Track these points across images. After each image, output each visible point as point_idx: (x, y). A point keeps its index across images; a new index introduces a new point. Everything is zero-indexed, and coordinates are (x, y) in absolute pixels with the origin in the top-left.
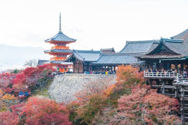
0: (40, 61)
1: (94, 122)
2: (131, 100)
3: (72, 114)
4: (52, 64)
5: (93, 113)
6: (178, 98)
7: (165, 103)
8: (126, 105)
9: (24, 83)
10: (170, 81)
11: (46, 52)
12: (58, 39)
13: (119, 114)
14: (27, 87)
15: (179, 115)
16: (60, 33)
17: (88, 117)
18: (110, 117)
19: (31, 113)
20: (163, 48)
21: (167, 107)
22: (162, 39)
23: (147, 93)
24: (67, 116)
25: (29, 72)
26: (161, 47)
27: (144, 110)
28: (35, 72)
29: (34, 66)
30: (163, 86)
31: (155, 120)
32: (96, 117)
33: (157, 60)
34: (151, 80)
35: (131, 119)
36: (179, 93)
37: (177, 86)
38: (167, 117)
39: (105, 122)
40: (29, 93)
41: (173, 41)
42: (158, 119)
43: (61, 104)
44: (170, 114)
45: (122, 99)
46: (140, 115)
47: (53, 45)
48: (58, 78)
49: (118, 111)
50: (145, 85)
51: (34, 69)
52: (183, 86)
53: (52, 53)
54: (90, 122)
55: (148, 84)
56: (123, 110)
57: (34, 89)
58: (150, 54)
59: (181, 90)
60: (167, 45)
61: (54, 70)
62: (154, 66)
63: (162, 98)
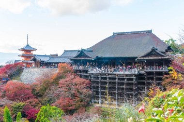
0: (16, 61)
1: (46, 94)
2: (66, 81)
3: (34, 90)
4: (23, 62)
5: (45, 89)
6: (90, 80)
7: (84, 83)
8: (63, 84)
9: (5, 73)
10: (86, 71)
11: (19, 56)
12: (27, 49)
13: (60, 89)
14: (7, 76)
15: (91, 89)
16: (28, 45)
17: (42, 91)
18: (54, 91)
19: (9, 90)
20: (83, 54)
21: (84, 85)
22: (82, 49)
23: (74, 78)
24: (30, 91)
25: (9, 67)
26: (82, 53)
27: (73, 86)
28: (12, 67)
29: (12, 63)
30: (83, 74)
31: (79, 92)
32: (47, 91)
33: (80, 60)
34: (77, 71)
35: (66, 91)
36: (91, 77)
37: (90, 74)
38: (85, 90)
39: (51, 93)
40: (9, 79)
41: (88, 50)
42: (80, 91)
43: (27, 85)
44: (86, 88)
45: (61, 81)
46: (71, 89)
47: (23, 52)
48: (26, 70)
49: (59, 88)
50: (74, 73)
51: (11, 65)
52: (93, 74)
53: (23, 56)
54: (43, 94)
55: (75, 73)
56: (62, 87)
57: (11, 77)
58: (76, 57)
59: (92, 76)
60: (85, 52)
61: (24, 66)
62: (79, 64)
63: (82, 80)
